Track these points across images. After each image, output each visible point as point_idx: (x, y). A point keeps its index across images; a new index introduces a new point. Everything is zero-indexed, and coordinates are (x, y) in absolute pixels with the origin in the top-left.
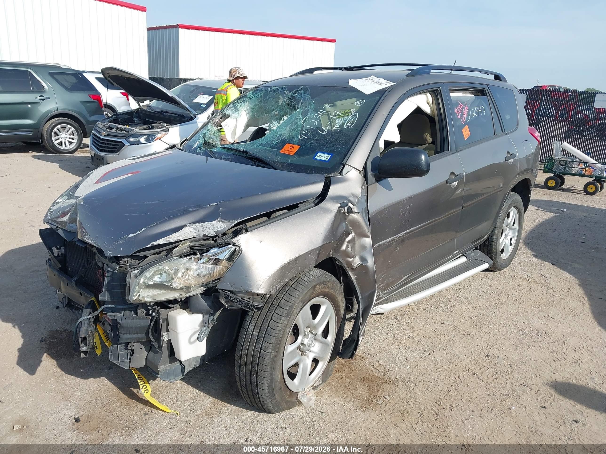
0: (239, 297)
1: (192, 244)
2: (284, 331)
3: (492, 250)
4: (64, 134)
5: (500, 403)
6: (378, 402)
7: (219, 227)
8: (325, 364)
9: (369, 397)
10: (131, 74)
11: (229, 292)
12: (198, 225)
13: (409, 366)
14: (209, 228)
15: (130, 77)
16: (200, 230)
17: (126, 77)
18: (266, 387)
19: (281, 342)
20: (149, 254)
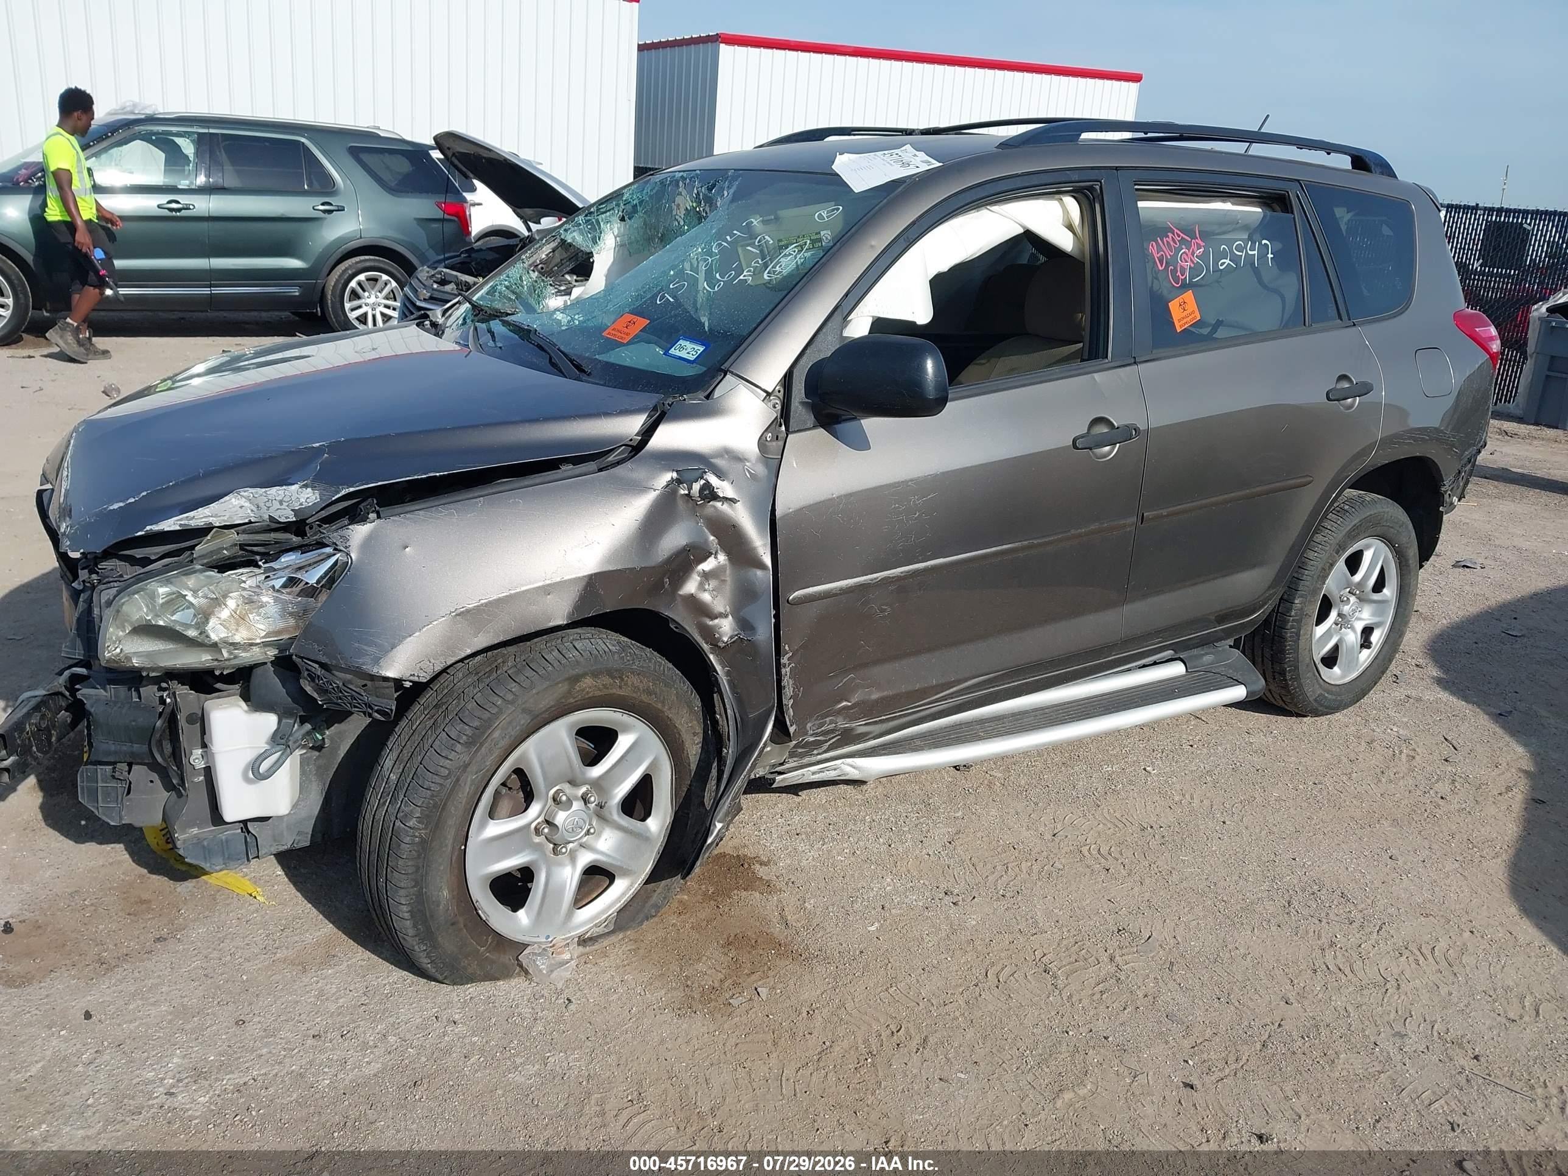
0: (340, 679)
1: (243, 538)
2: (458, 780)
3: (1282, 651)
4: (373, 297)
5: (1068, 1054)
6: (731, 1001)
7: (302, 500)
8: (636, 885)
9: (716, 985)
10: (490, 150)
11: (317, 666)
12: (257, 493)
13: (876, 925)
14: (281, 502)
15: (491, 155)
16: (262, 505)
17: (485, 158)
18: (404, 911)
19: (445, 804)
20: (155, 554)
